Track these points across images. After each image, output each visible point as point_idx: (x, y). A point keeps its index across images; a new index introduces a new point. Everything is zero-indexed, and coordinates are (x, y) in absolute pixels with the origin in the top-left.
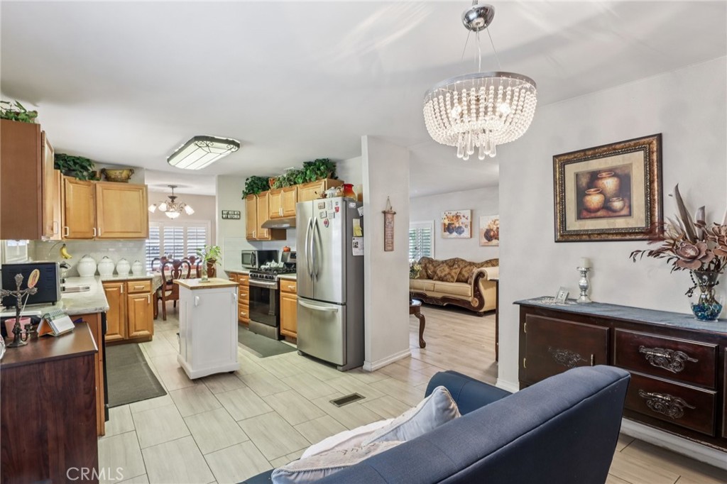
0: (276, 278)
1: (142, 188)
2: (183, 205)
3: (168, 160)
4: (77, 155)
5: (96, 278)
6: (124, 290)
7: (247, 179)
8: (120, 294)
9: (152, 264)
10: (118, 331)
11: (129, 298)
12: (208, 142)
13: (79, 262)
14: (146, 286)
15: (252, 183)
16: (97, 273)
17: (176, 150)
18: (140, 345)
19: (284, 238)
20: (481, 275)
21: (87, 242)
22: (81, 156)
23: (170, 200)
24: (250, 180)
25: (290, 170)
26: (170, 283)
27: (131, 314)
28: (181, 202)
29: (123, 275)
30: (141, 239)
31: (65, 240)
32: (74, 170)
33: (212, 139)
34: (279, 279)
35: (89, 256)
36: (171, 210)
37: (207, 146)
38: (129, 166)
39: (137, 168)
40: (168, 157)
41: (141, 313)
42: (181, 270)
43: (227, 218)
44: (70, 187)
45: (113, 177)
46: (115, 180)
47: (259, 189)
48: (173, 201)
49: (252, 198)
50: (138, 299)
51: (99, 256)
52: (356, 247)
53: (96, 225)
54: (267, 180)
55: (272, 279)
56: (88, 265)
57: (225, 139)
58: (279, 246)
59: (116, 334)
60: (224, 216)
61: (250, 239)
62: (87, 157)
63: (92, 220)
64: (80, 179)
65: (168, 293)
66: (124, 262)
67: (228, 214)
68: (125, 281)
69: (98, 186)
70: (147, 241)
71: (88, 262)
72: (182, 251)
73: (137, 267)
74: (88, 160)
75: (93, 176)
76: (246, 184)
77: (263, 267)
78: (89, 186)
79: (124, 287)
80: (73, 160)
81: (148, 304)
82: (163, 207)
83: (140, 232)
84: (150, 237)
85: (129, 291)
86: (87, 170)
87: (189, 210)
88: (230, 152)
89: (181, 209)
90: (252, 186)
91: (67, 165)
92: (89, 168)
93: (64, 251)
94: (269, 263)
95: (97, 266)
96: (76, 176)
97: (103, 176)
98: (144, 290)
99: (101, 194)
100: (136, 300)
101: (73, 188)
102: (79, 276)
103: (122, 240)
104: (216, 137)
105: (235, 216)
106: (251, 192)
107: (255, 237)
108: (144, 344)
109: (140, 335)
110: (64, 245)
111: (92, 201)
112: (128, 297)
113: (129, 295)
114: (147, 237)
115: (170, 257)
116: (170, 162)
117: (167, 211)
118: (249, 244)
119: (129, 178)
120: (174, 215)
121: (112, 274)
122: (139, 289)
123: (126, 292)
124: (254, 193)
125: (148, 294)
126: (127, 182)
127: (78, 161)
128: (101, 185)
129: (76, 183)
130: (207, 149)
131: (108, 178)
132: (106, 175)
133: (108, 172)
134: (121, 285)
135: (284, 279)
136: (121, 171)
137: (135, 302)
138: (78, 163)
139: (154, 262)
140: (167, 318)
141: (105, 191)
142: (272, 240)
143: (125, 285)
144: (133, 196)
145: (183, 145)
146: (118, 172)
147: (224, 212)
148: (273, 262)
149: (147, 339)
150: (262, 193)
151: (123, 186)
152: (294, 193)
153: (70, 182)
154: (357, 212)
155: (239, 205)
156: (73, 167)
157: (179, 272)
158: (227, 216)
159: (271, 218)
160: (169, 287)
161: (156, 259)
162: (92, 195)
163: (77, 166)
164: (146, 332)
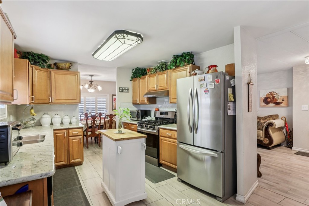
0: (156, 128)
1: (77, 74)
2: (96, 86)
3: (93, 55)
4: (40, 53)
5: (51, 127)
6: (67, 135)
7: (133, 70)
8: (64, 137)
9: (80, 117)
10: (63, 160)
11: (70, 140)
12: (124, 35)
13: (41, 117)
14: (79, 132)
15: (136, 72)
16: (52, 124)
17: (99, 46)
18: (76, 167)
19: (155, 103)
20: (271, 124)
21: (46, 105)
22: (43, 53)
23: (90, 83)
24: (135, 70)
25: (162, 62)
26: (90, 127)
27: (71, 149)
28: (96, 84)
29: (66, 126)
30: (76, 104)
31: (32, 105)
32: (39, 62)
33: (127, 33)
34: (159, 128)
35: (47, 114)
36: (90, 88)
37: (124, 38)
38: (70, 62)
39: (74, 62)
40: (93, 53)
41: (77, 148)
42: (96, 121)
43: (122, 92)
44: (36, 72)
45: (61, 67)
46: (62, 69)
47: (140, 75)
48: (91, 83)
49: (136, 80)
50: (75, 140)
51: (53, 113)
52: (229, 109)
53: (51, 95)
54: (145, 70)
55: (154, 128)
56: (46, 120)
57: (135, 33)
58: (152, 108)
59: (62, 161)
60: (121, 91)
61: (135, 104)
62: (46, 54)
63: (49, 92)
64: (42, 67)
65: (89, 133)
66: (67, 117)
67: (123, 89)
68: (67, 129)
69: (52, 72)
70: (79, 105)
71: (46, 117)
72: (95, 110)
73: (74, 120)
74: (47, 56)
75: (49, 66)
76: (132, 72)
77: (143, 120)
78: (47, 72)
79: (67, 133)
80: (38, 56)
81: (80, 143)
82: (87, 86)
83: (76, 100)
84: (81, 103)
85: (70, 135)
86: (46, 63)
87: (100, 88)
88: (136, 43)
89: (96, 88)
90: (136, 73)
91: (33, 59)
92: (47, 61)
93: (32, 111)
94: (147, 118)
95: (52, 119)
96: (40, 65)
97: (55, 67)
98: (79, 134)
99: (54, 77)
100: (73, 140)
101: (38, 73)
102: (41, 126)
103: (66, 104)
104: (129, 31)
105: (127, 91)
106: (135, 77)
107: (138, 102)
108: (78, 167)
109: (76, 162)
110: (32, 107)
111: (48, 81)
112: (69, 138)
113: (70, 138)
114: (80, 102)
115: (90, 113)
116: (94, 56)
117: (88, 89)
118: (133, 107)
119: (69, 68)
120: (92, 91)
121: (60, 124)
122: (75, 134)
123: (68, 136)
124: (137, 77)
125: (81, 137)
126: (69, 70)
127: (41, 57)
128: (53, 72)
129: (39, 70)
130: (122, 40)
131: (58, 68)
132: (57, 66)
133: (58, 64)
134: (65, 131)
135: (162, 129)
136: (65, 64)
137: (73, 141)
138: (40, 58)
139: (82, 116)
140: (89, 147)
141: (56, 75)
142: (149, 104)
143: (68, 131)
144: (72, 78)
145: (105, 41)
146: (63, 64)
147: (121, 88)
148: (149, 117)
149: (80, 164)
150: (142, 77)
151: (66, 73)
152: (165, 76)
153: (36, 69)
154: (230, 83)
155: (128, 84)
156: (38, 61)
157: (95, 122)
158: (122, 90)
159: (149, 91)
160: (90, 130)
161: (83, 114)
162: (49, 77)
163: (40, 59)
164: (79, 160)
